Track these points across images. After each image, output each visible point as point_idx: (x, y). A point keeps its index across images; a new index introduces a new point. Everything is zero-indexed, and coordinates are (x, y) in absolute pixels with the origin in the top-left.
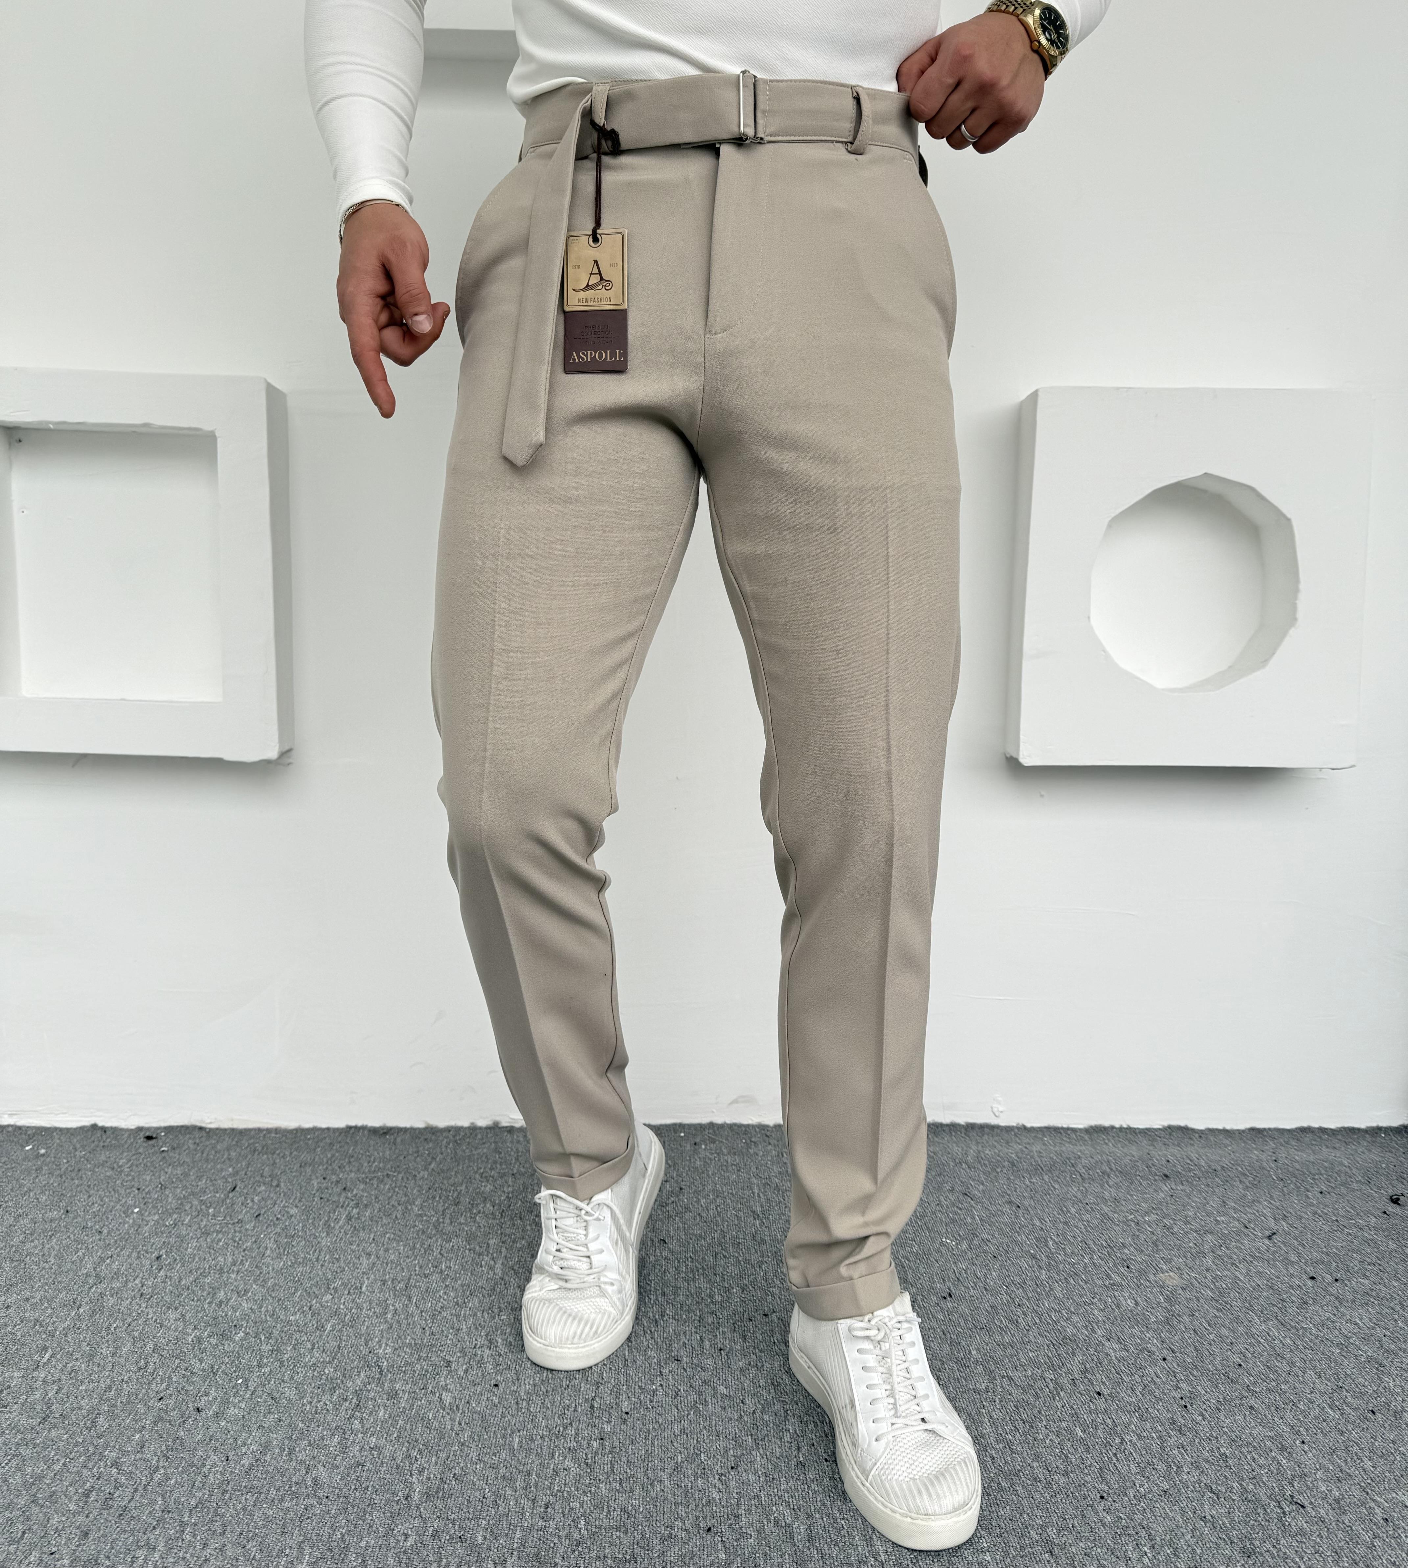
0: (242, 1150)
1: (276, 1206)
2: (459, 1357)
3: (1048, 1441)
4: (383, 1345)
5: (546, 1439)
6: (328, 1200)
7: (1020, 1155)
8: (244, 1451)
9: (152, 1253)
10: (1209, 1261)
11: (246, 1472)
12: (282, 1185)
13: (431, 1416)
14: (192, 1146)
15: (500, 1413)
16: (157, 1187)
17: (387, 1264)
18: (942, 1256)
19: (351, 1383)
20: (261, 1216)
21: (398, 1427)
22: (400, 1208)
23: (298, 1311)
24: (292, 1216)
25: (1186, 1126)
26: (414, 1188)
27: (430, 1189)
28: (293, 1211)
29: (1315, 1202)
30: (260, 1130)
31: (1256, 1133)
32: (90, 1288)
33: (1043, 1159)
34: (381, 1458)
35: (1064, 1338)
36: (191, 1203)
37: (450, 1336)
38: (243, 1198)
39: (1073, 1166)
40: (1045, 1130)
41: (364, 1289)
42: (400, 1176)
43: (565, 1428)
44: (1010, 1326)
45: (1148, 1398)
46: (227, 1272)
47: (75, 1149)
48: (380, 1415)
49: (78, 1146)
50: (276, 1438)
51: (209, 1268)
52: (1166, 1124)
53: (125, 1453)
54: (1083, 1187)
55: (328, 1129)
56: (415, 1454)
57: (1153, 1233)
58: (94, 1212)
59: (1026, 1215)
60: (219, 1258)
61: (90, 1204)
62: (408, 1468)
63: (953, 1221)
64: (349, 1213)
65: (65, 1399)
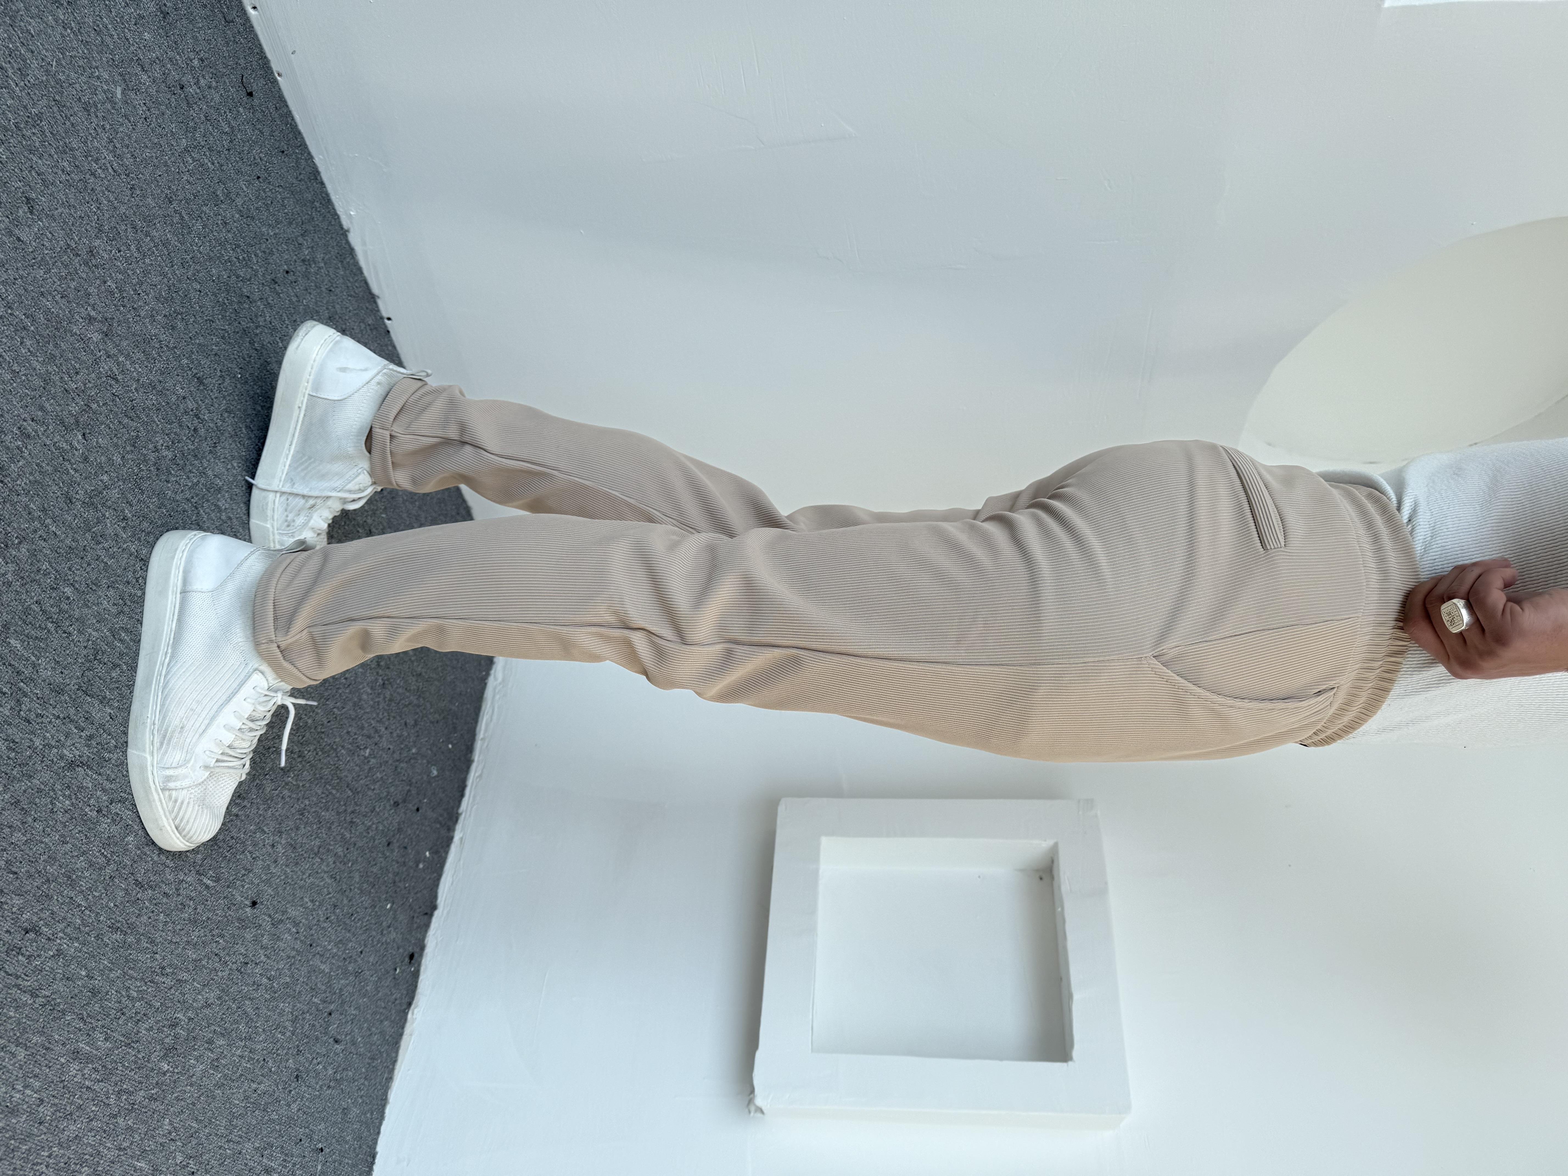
0: (378, 1046)
14: (393, 997)
16: (359, 968)
24: (290, 1106)
28: (294, 1107)
30: (394, 1062)
36: (334, 1002)
38: (325, 1053)
46: (245, 1046)
47: (416, 893)
49: (419, 895)
51: (255, 1026)
55: (379, 1133)
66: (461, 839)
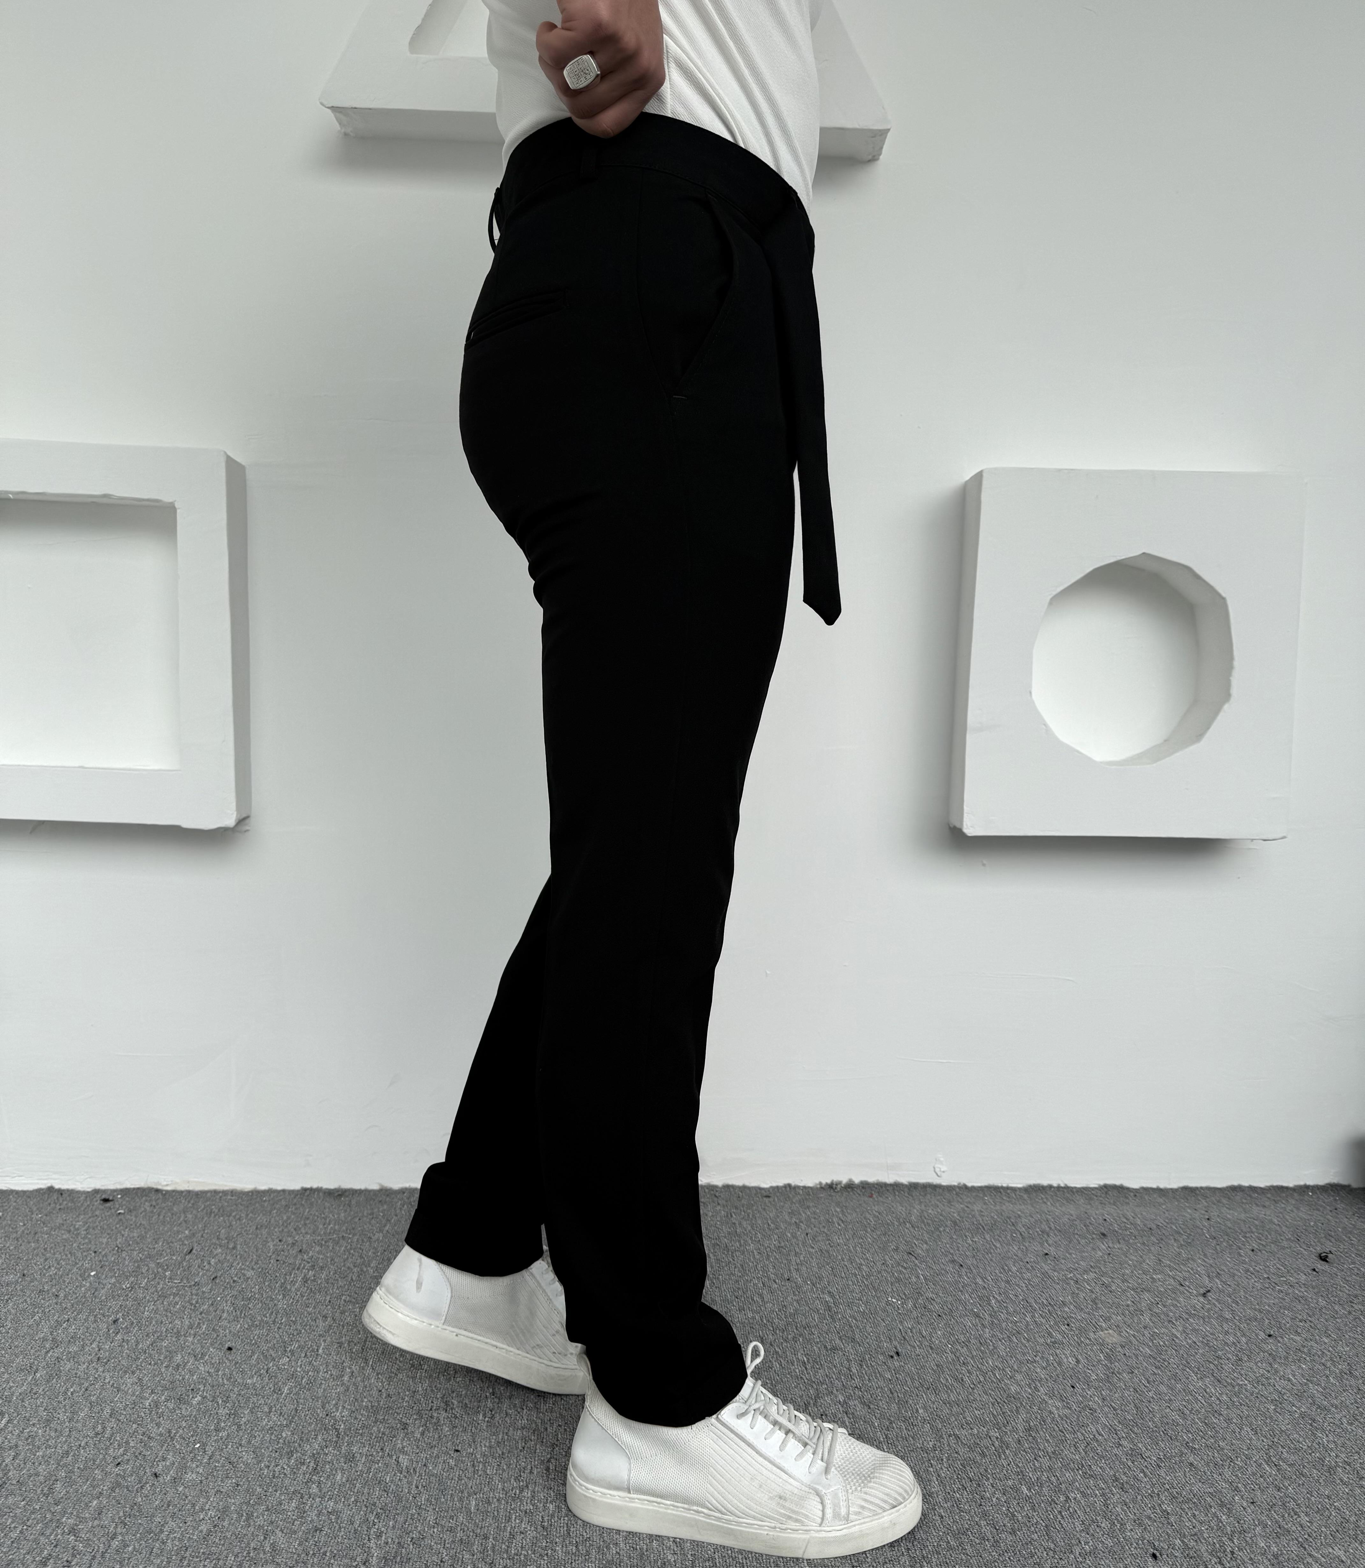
0: (198, 1212)
1: (233, 1268)
2: (416, 1419)
3: (994, 1499)
4: (340, 1408)
5: (503, 1502)
6: (284, 1262)
7: (962, 1214)
8: (201, 1517)
9: (109, 1316)
10: (1146, 1319)
11: (204, 1538)
12: (239, 1246)
13: (388, 1479)
14: (148, 1209)
15: (457, 1476)
16: (113, 1250)
17: (343, 1327)
18: (888, 1316)
19: (308, 1446)
20: (218, 1278)
21: (356, 1491)
22: (355, 1270)
23: (255, 1374)
24: (248, 1278)
25: (1122, 1185)
26: (370, 1250)
27: (384, 1251)
28: (250, 1273)
29: (1246, 1260)
31: (1189, 1192)
32: (47, 1352)
33: (984, 1218)
34: (339, 1522)
35: (1008, 1396)
36: (147, 1265)
37: (407, 1398)
38: (200, 1260)
39: (1013, 1225)
40: (986, 1189)
41: (320, 1351)
42: (356, 1238)
43: (521, 1491)
44: (955, 1384)
45: (1091, 1455)
46: (184, 1335)
47: (32, 1212)
48: (338, 1478)
49: (35, 1209)
50: (234, 1503)
51: (166, 1331)
52: (1102, 1183)
53: (83, 1520)
54: (1024, 1245)
55: (284, 1191)
56: (373, 1518)
57: (1093, 1292)
58: (51, 1276)
59: (969, 1274)
60: (176, 1322)
61: (46, 1267)
62: (366, 1532)
63: (899, 1280)
64: (305, 1276)
65: (22, 1466)
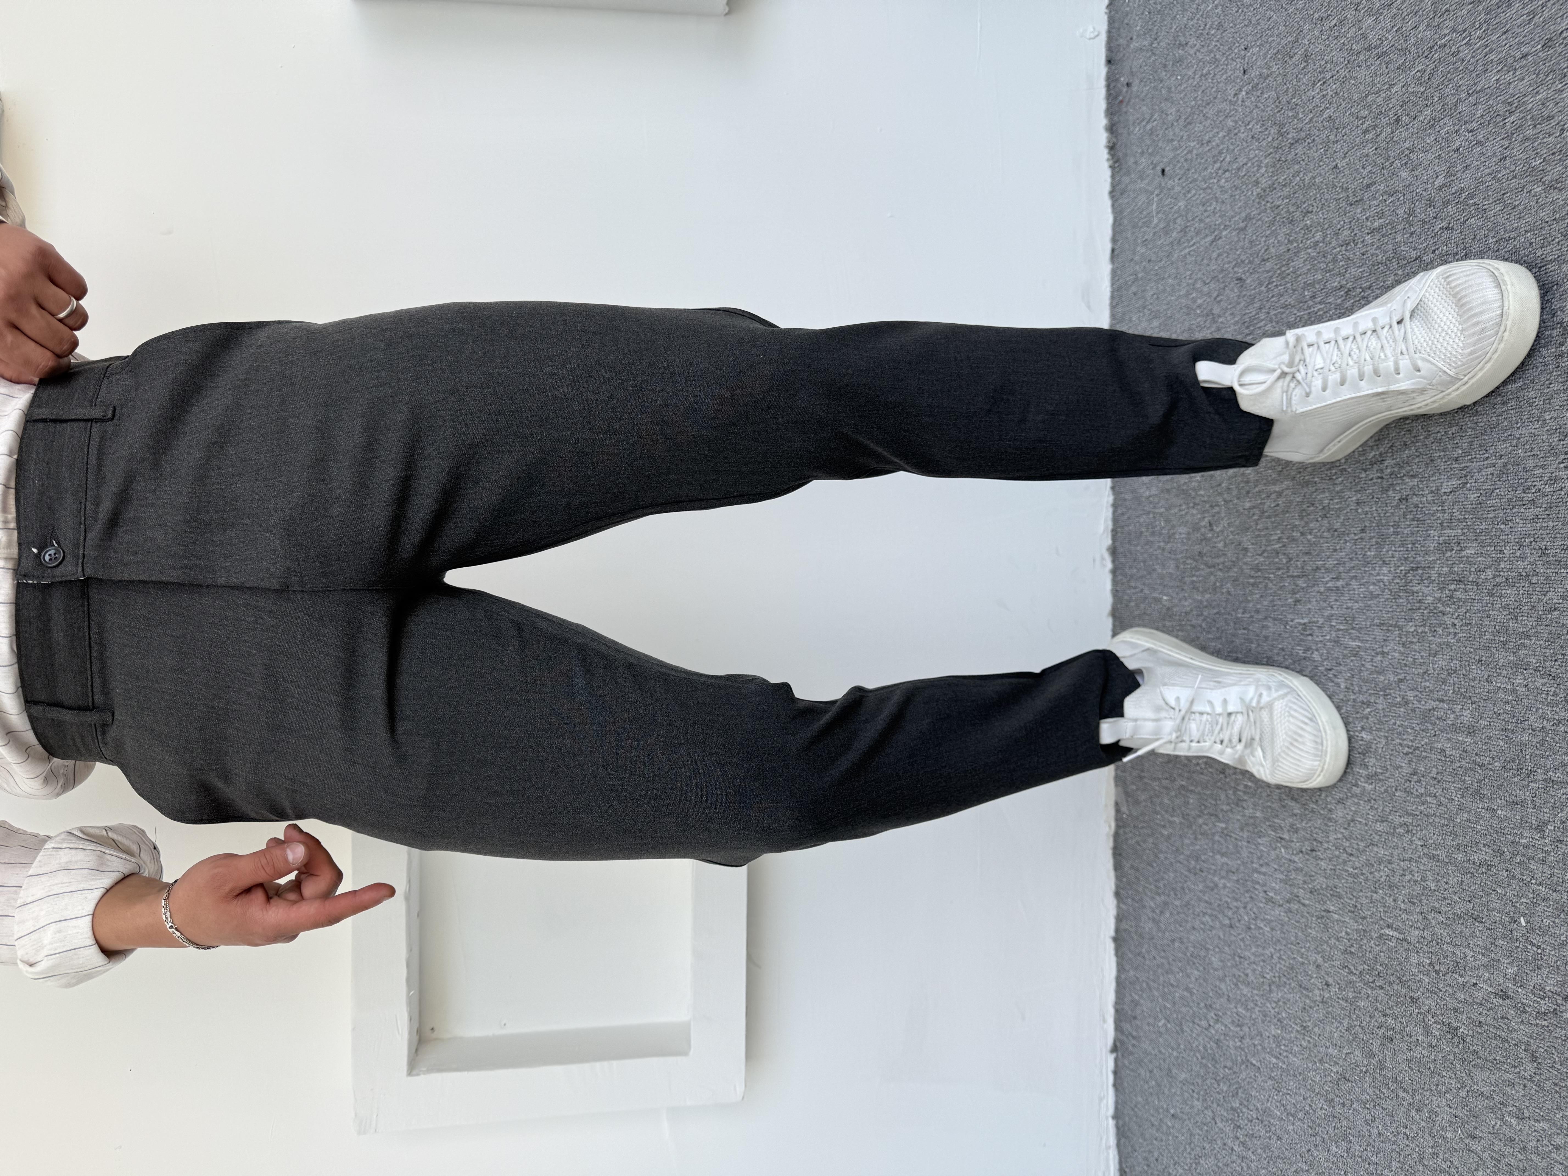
66: (1104, 1021)
